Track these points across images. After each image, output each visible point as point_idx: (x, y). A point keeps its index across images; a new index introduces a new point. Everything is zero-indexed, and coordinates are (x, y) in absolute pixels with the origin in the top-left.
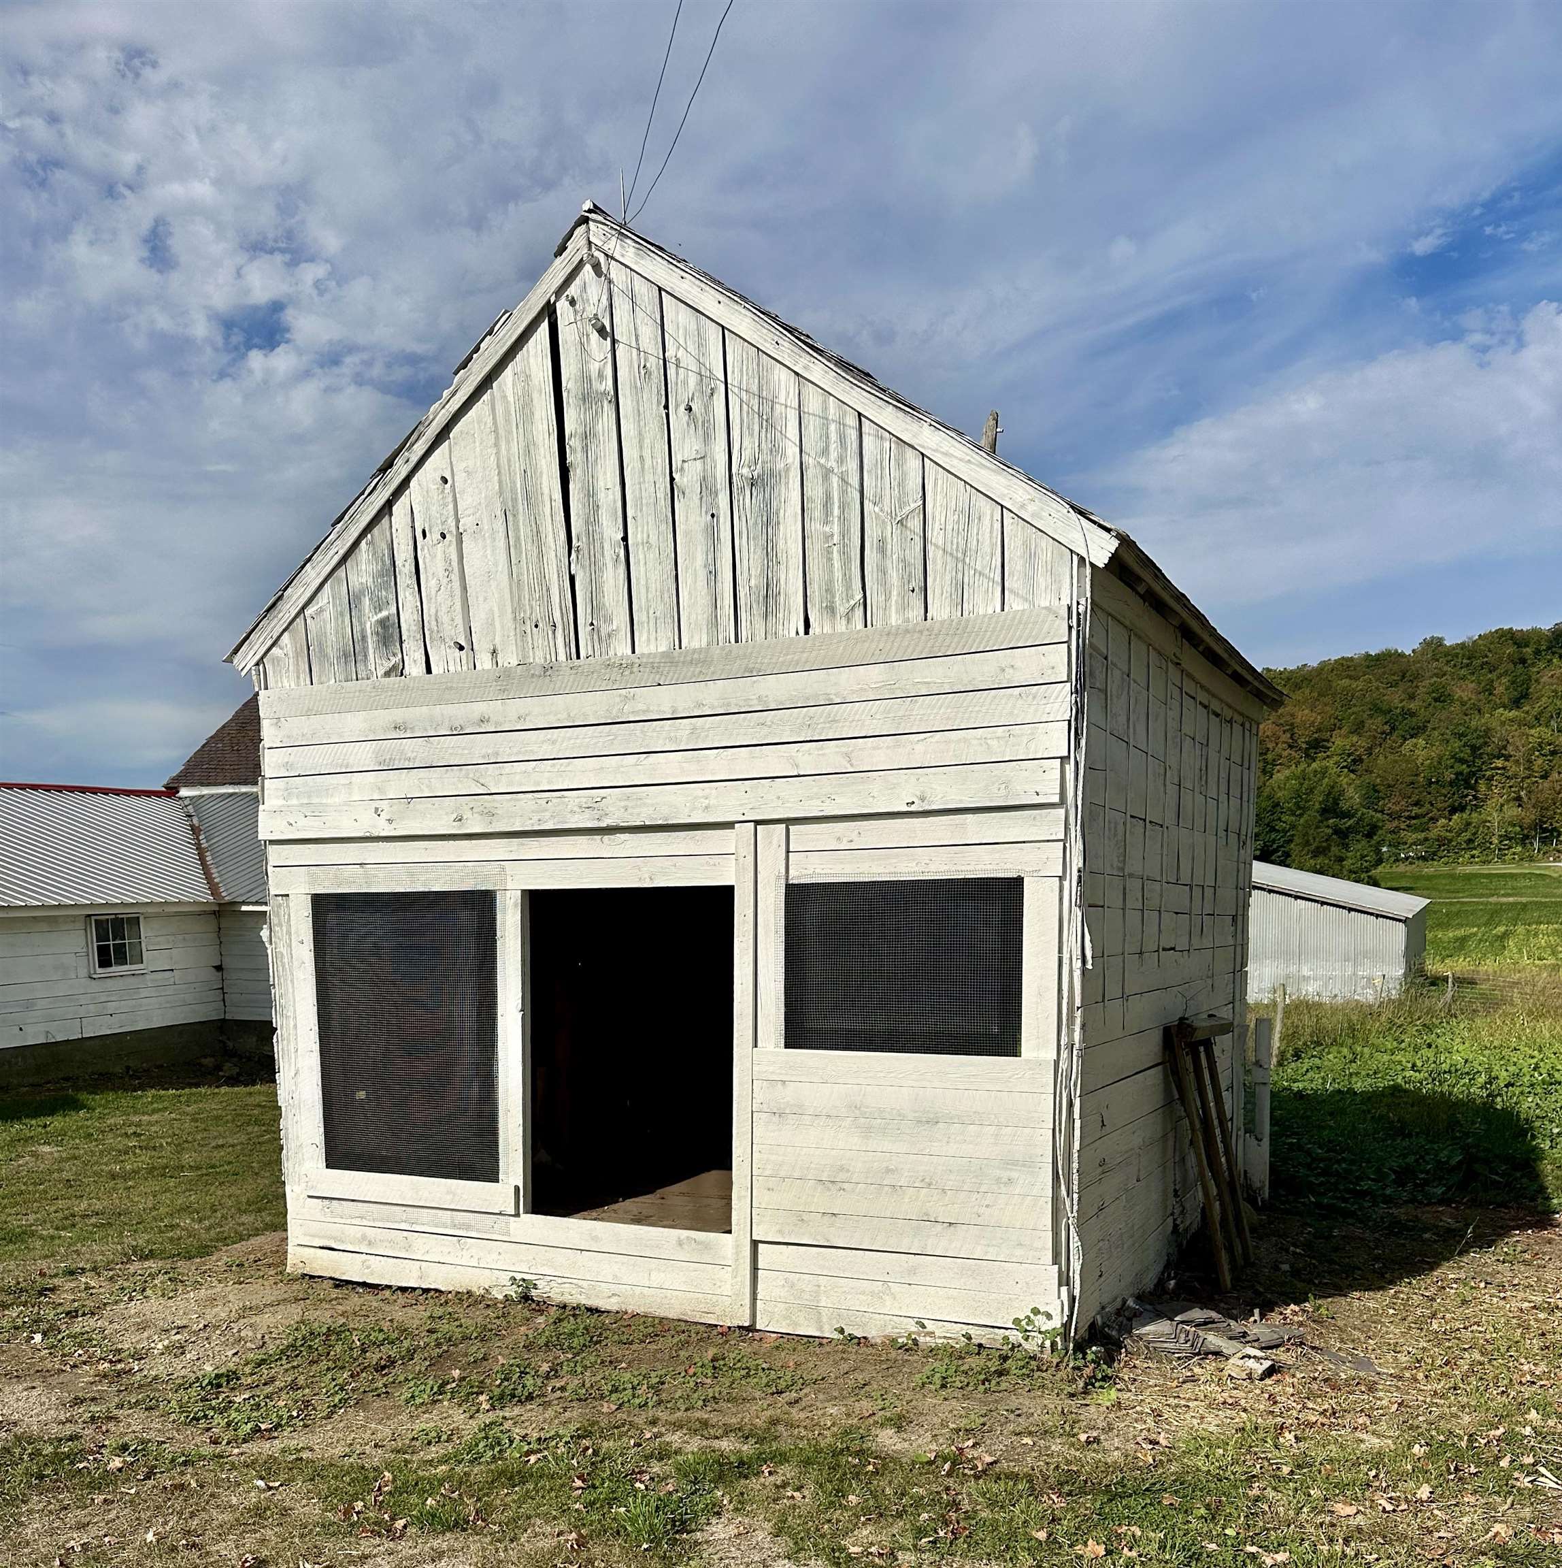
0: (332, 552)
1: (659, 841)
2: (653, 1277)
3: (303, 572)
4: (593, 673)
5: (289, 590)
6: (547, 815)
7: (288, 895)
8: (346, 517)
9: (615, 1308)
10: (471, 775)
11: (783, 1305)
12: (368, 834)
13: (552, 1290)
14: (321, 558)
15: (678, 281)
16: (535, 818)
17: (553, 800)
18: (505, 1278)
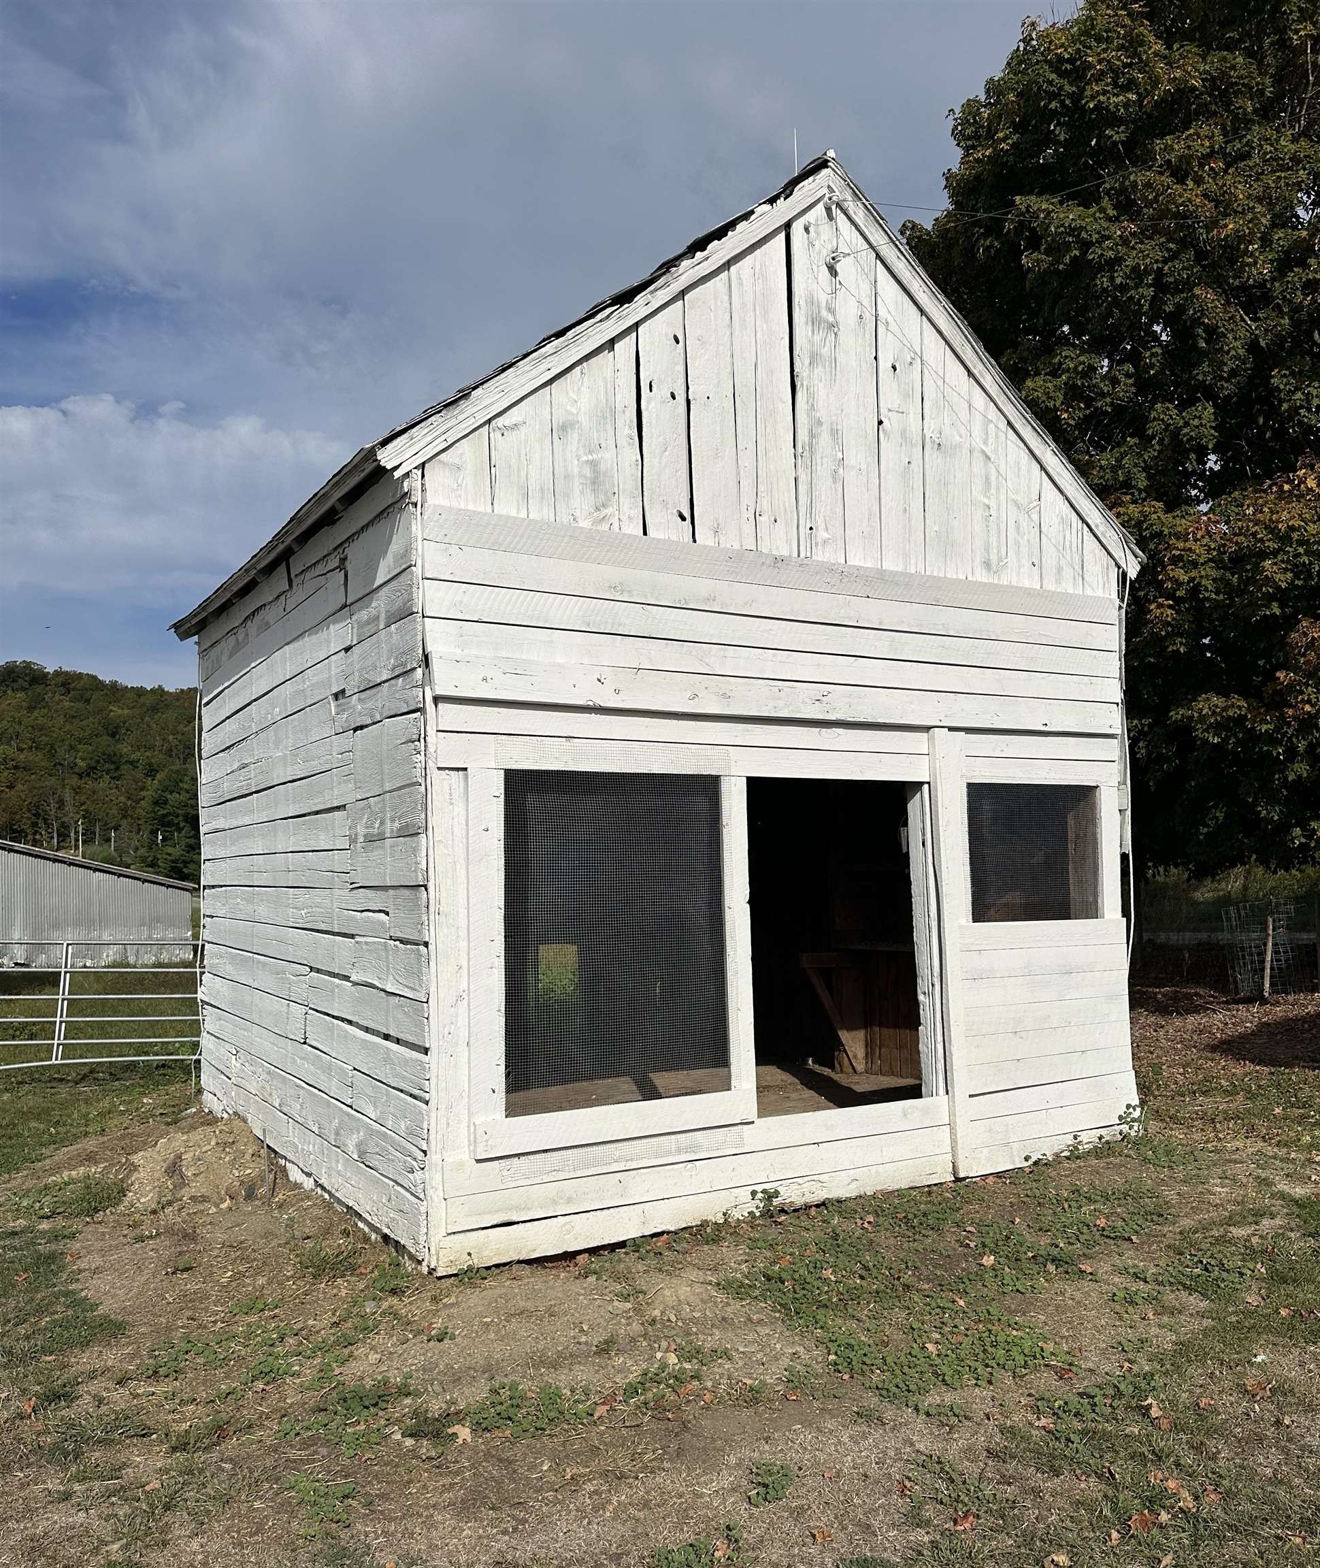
0: (543, 367)
1: (868, 738)
2: (884, 1153)
3: (503, 375)
4: (817, 573)
5: (479, 391)
6: (781, 703)
7: (465, 769)
8: (570, 334)
9: (853, 1195)
10: (694, 653)
11: (988, 1149)
12: (591, 703)
13: (792, 1195)
14: (526, 368)
15: (894, 259)
16: (771, 704)
17: (785, 690)
18: (745, 1194)
